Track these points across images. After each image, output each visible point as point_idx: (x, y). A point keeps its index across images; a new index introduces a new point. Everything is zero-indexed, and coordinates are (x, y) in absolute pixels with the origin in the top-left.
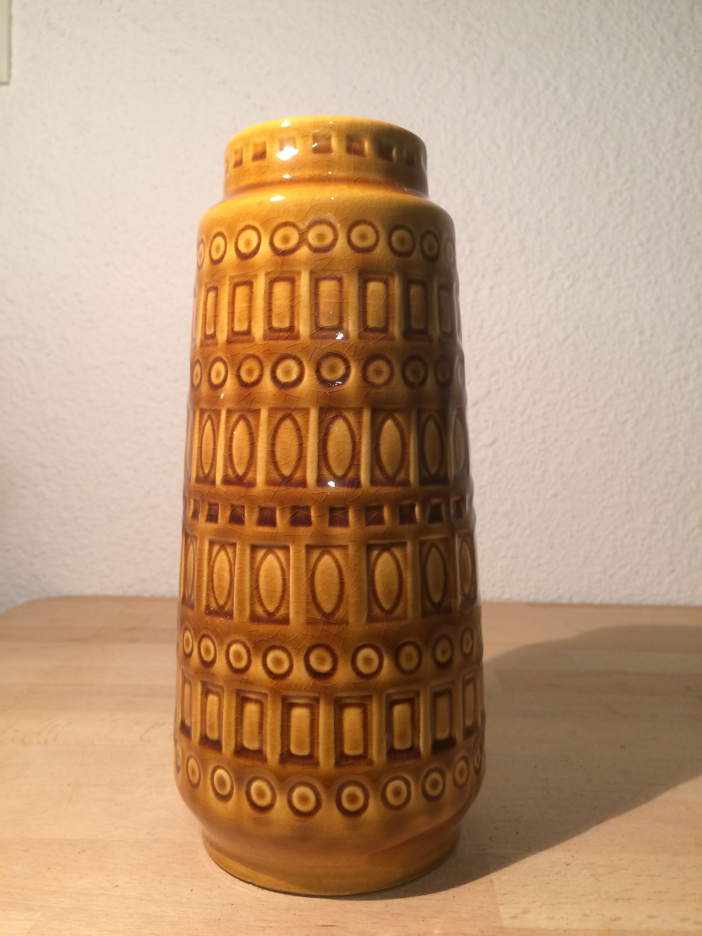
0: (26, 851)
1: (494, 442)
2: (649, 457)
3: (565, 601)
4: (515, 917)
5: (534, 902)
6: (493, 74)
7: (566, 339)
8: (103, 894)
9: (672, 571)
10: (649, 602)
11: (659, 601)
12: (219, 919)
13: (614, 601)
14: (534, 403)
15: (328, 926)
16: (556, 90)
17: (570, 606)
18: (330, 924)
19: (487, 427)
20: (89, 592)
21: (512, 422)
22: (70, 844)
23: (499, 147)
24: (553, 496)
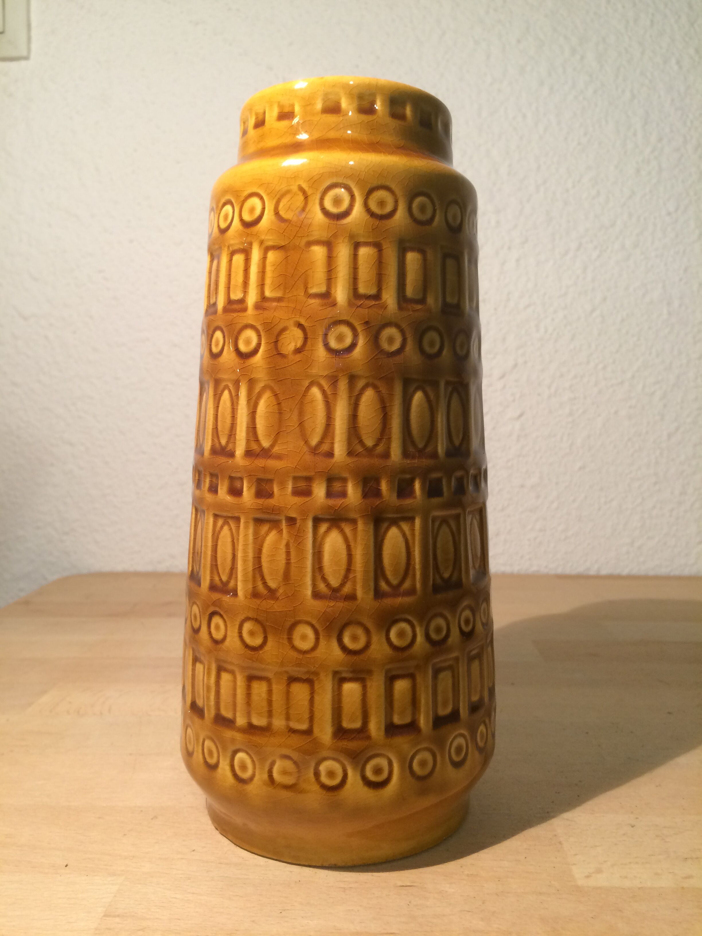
0: (99, 818)
1: (521, 415)
2: (677, 429)
3: (592, 573)
4: (588, 877)
5: (605, 862)
6: (519, 41)
7: (593, 310)
8: (182, 859)
10: (677, 573)
11: (687, 572)
12: (299, 881)
14: (562, 376)
15: (406, 886)
16: (582, 58)
17: (598, 577)
18: (409, 884)
19: (514, 401)
20: (119, 568)
21: (539, 395)
22: (142, 811)
23: (524, 116)
24: (580, 469)
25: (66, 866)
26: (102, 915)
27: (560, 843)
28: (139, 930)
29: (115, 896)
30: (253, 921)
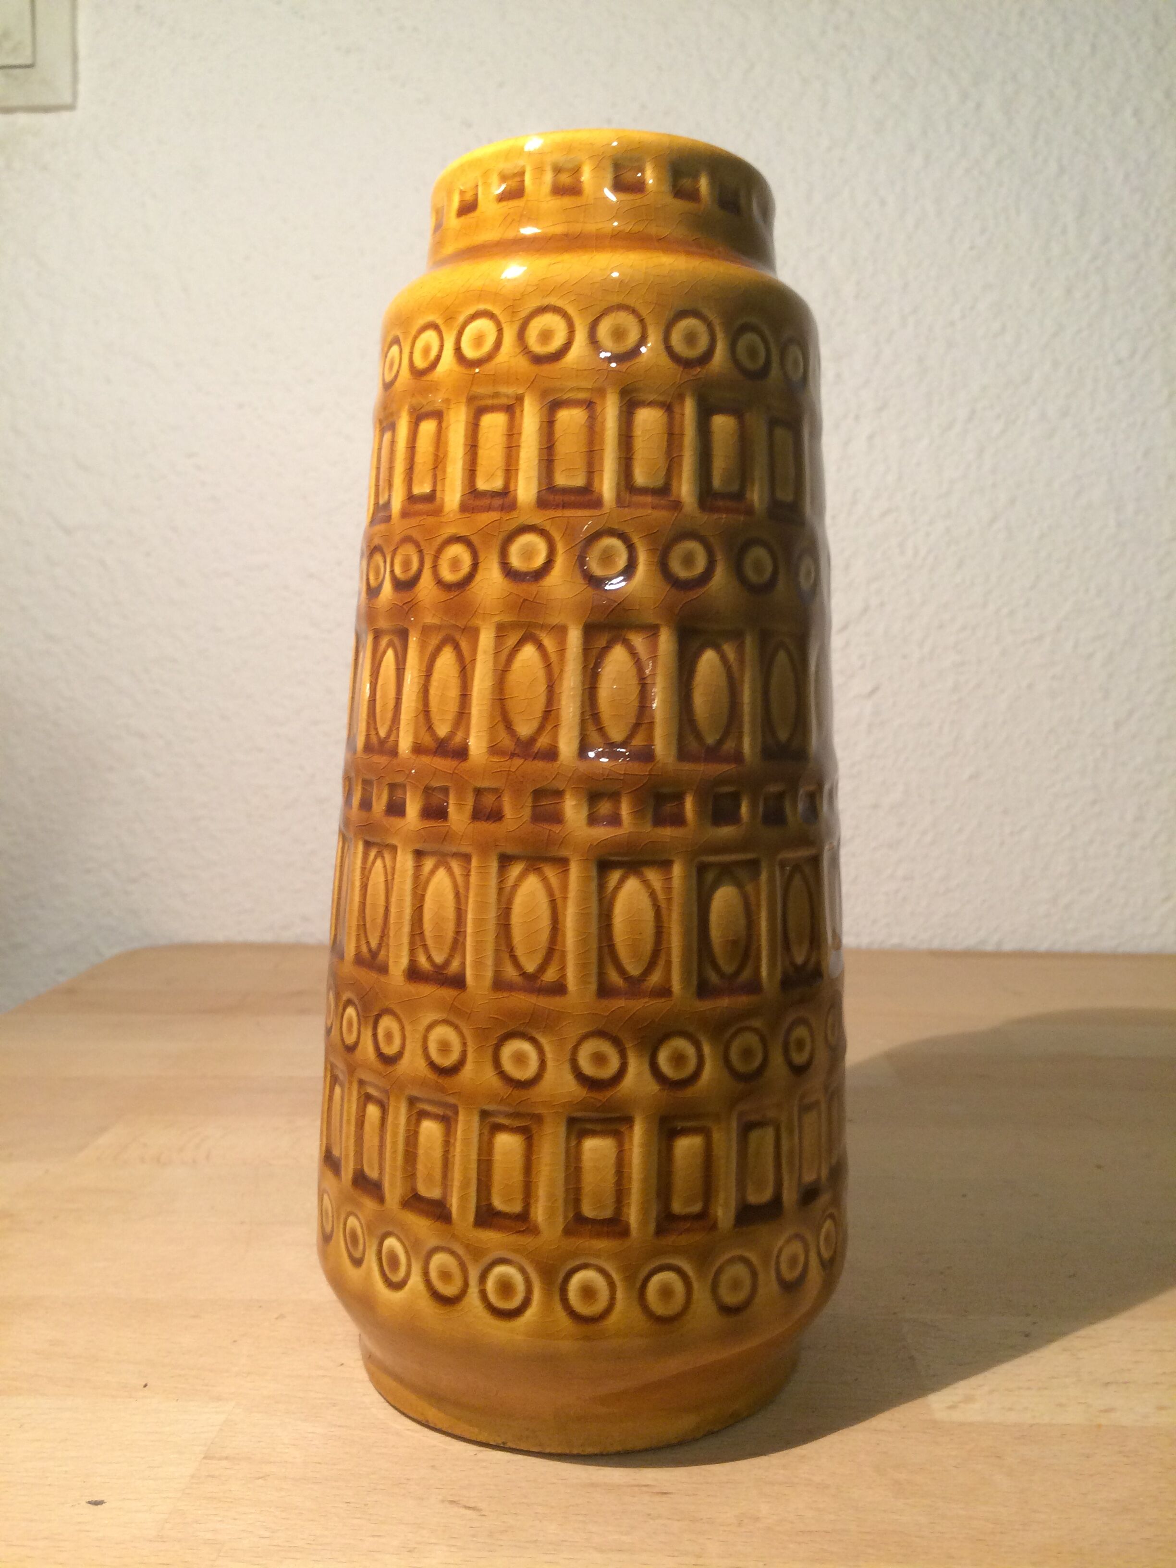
0: (195, 1316)
1: (875, 690)
2: (1131, 713)
3: (990, 947)
4: (952, 1408)
5: (981, 1385)
6: (874, 79)
7: (994, 520)
8: (324, 1376)
9: (1167, 899)
10: (1128, 948)
11: (1145, 946)
13: (1071, 948)
14: (941, 627)
16: (978, 106)
17: (998, 955)
19: (863, 667)
21: (904, 657)
22: (261, 1307)
23: (883, 203)
24: (971, 777)
25: (145, 1386)
26: (203, 1456)
27: (912, 1358)
28: (259, 1478)
29: (221, 1430)
30: (433, 1467)
